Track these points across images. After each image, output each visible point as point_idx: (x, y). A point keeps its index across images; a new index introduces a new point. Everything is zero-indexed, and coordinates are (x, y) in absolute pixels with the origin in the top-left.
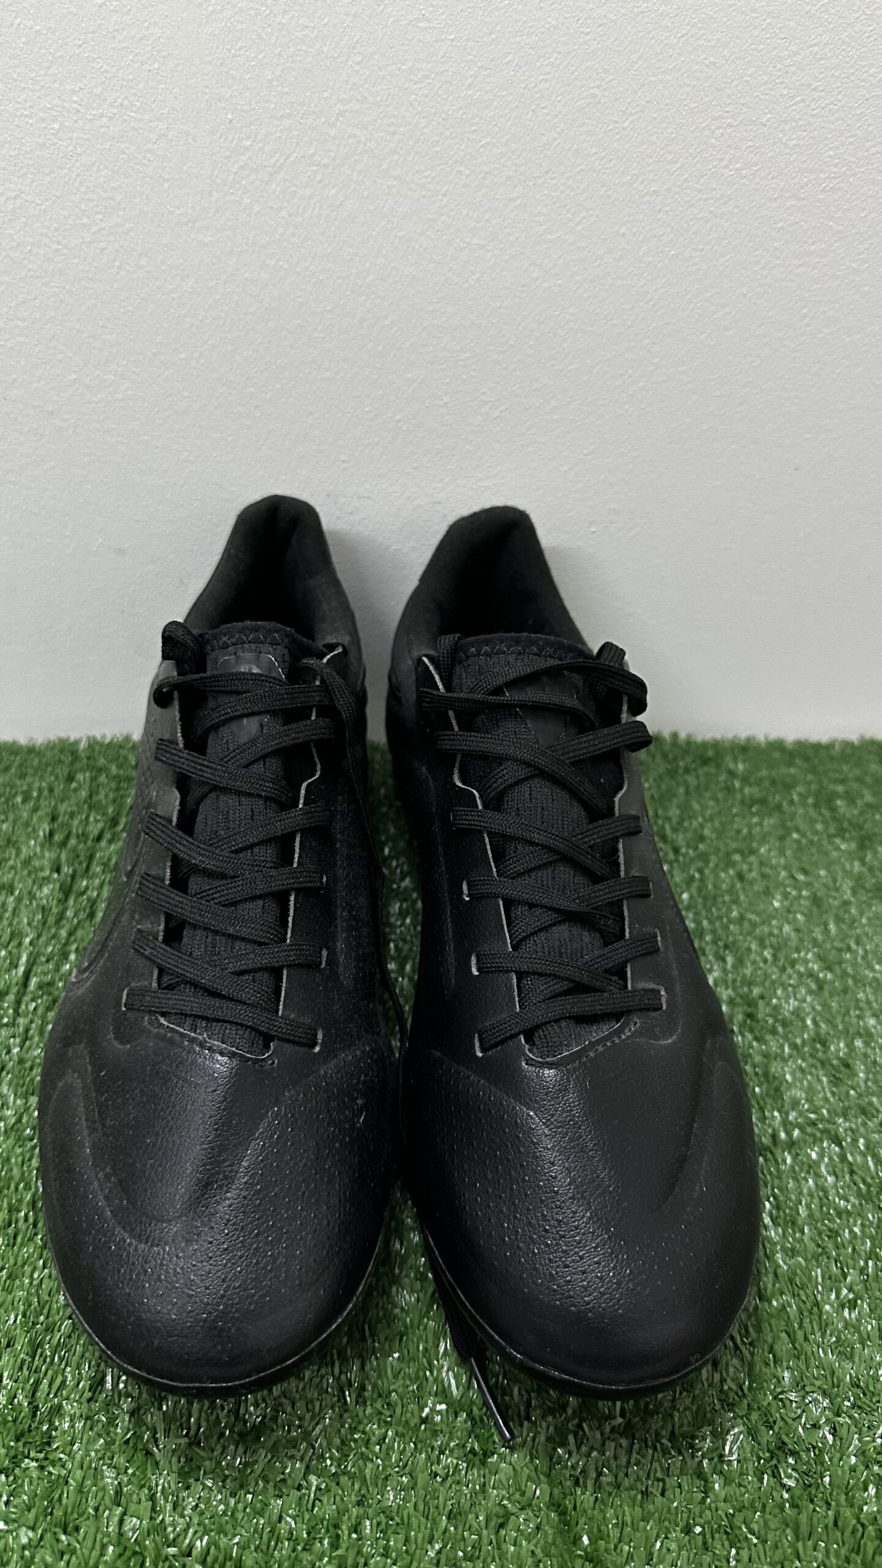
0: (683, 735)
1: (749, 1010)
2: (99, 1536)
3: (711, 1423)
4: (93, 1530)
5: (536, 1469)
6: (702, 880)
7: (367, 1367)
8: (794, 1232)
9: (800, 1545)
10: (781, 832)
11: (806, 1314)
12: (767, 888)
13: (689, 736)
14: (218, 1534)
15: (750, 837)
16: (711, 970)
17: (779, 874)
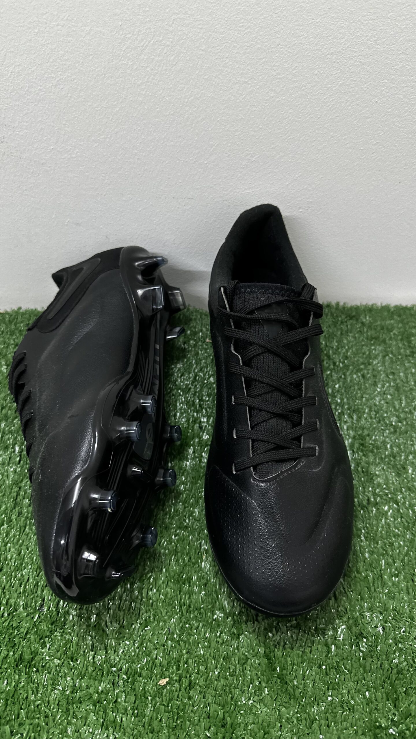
0: (341, 304)
1: (362, 442)
2: (86, 663)
3: (332, 624)
4: (83, 661)
5: (259, 641)
6: (345, 379)
7: (191, 598)
8: (374, 544)
9: (365, 675)
10: (385, 353)
11: (376, 579)
12: (375, 382)
13: (345, 304)
14: (132, 663)
15: (369, 357)
16: (346, 422)
17: (381, 375)
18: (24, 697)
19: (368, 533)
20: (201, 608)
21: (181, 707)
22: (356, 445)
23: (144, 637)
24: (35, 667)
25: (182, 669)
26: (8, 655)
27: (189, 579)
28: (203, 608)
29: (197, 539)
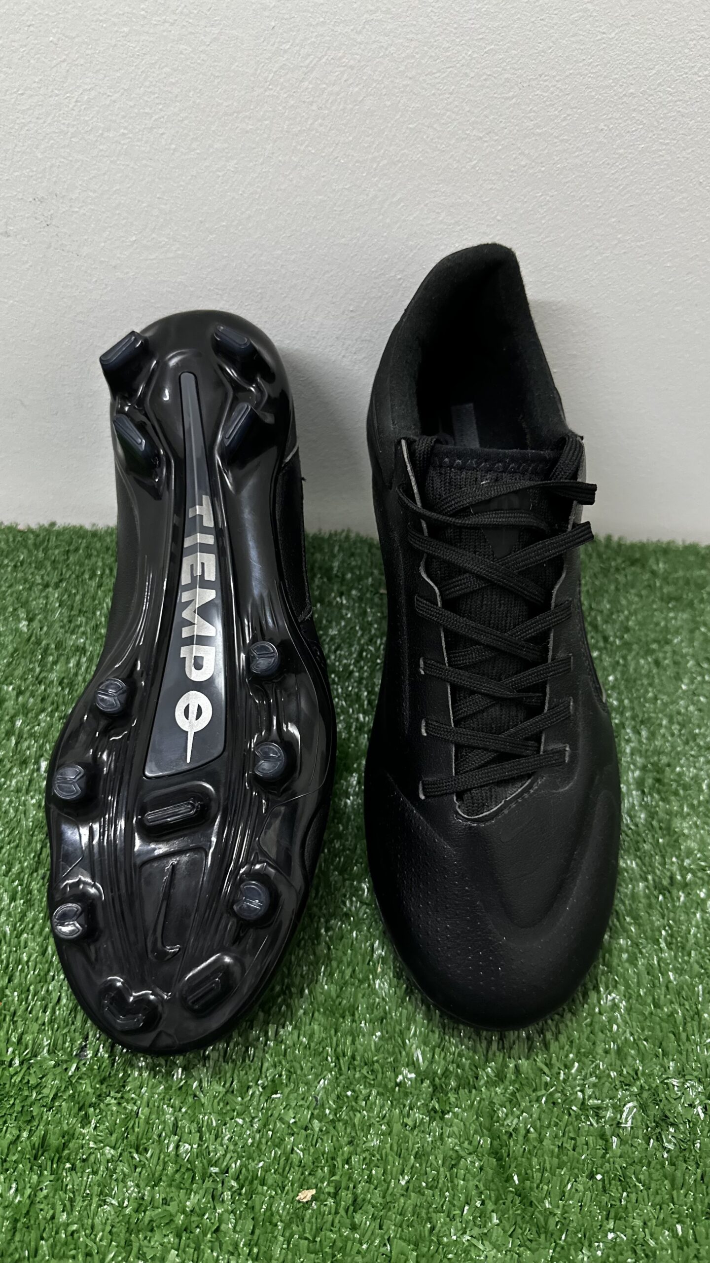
0: (615, 538)
1: (658, 776)
2: (162, 1156)
3: (612, 1098)
4: (157, 1151)
5: (481, 1124)
6: (625, 666)
7: (357, 1042)
8: (683, 956)
9: (675, 1193)
10: (692, 626)
11: (689, 1019)
12: (678, 673)
13: (620, 539)
14: (248, 1159)
15: (666, 629)
16: (628, 741)
17: (688, 662)
18: (48, 1217)
19: (671, 936)
20: (373, 1062)
21: (339, 1244)
22: (649, 781)
23: (270, 1113)
24: (68, 1160)
25: (339, 1173)
26: (19, 1137)
27: (353, 1010)
28: (377, 1061)
29: (366, 937)
